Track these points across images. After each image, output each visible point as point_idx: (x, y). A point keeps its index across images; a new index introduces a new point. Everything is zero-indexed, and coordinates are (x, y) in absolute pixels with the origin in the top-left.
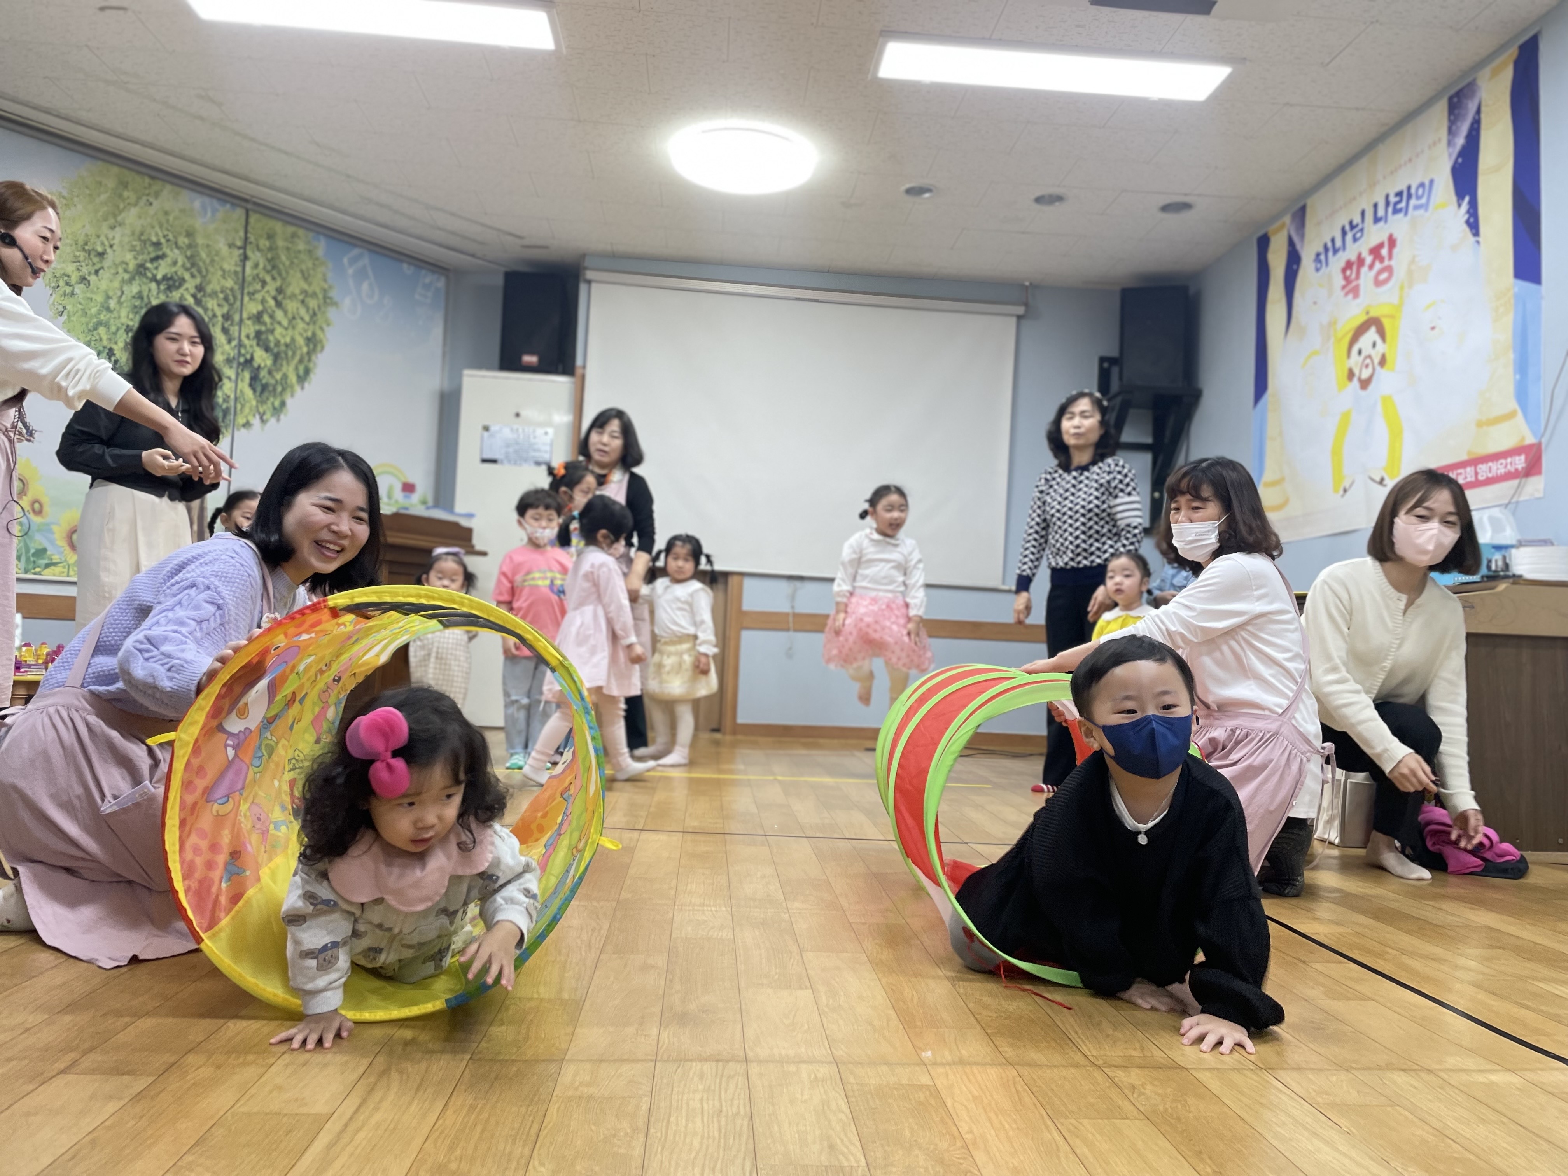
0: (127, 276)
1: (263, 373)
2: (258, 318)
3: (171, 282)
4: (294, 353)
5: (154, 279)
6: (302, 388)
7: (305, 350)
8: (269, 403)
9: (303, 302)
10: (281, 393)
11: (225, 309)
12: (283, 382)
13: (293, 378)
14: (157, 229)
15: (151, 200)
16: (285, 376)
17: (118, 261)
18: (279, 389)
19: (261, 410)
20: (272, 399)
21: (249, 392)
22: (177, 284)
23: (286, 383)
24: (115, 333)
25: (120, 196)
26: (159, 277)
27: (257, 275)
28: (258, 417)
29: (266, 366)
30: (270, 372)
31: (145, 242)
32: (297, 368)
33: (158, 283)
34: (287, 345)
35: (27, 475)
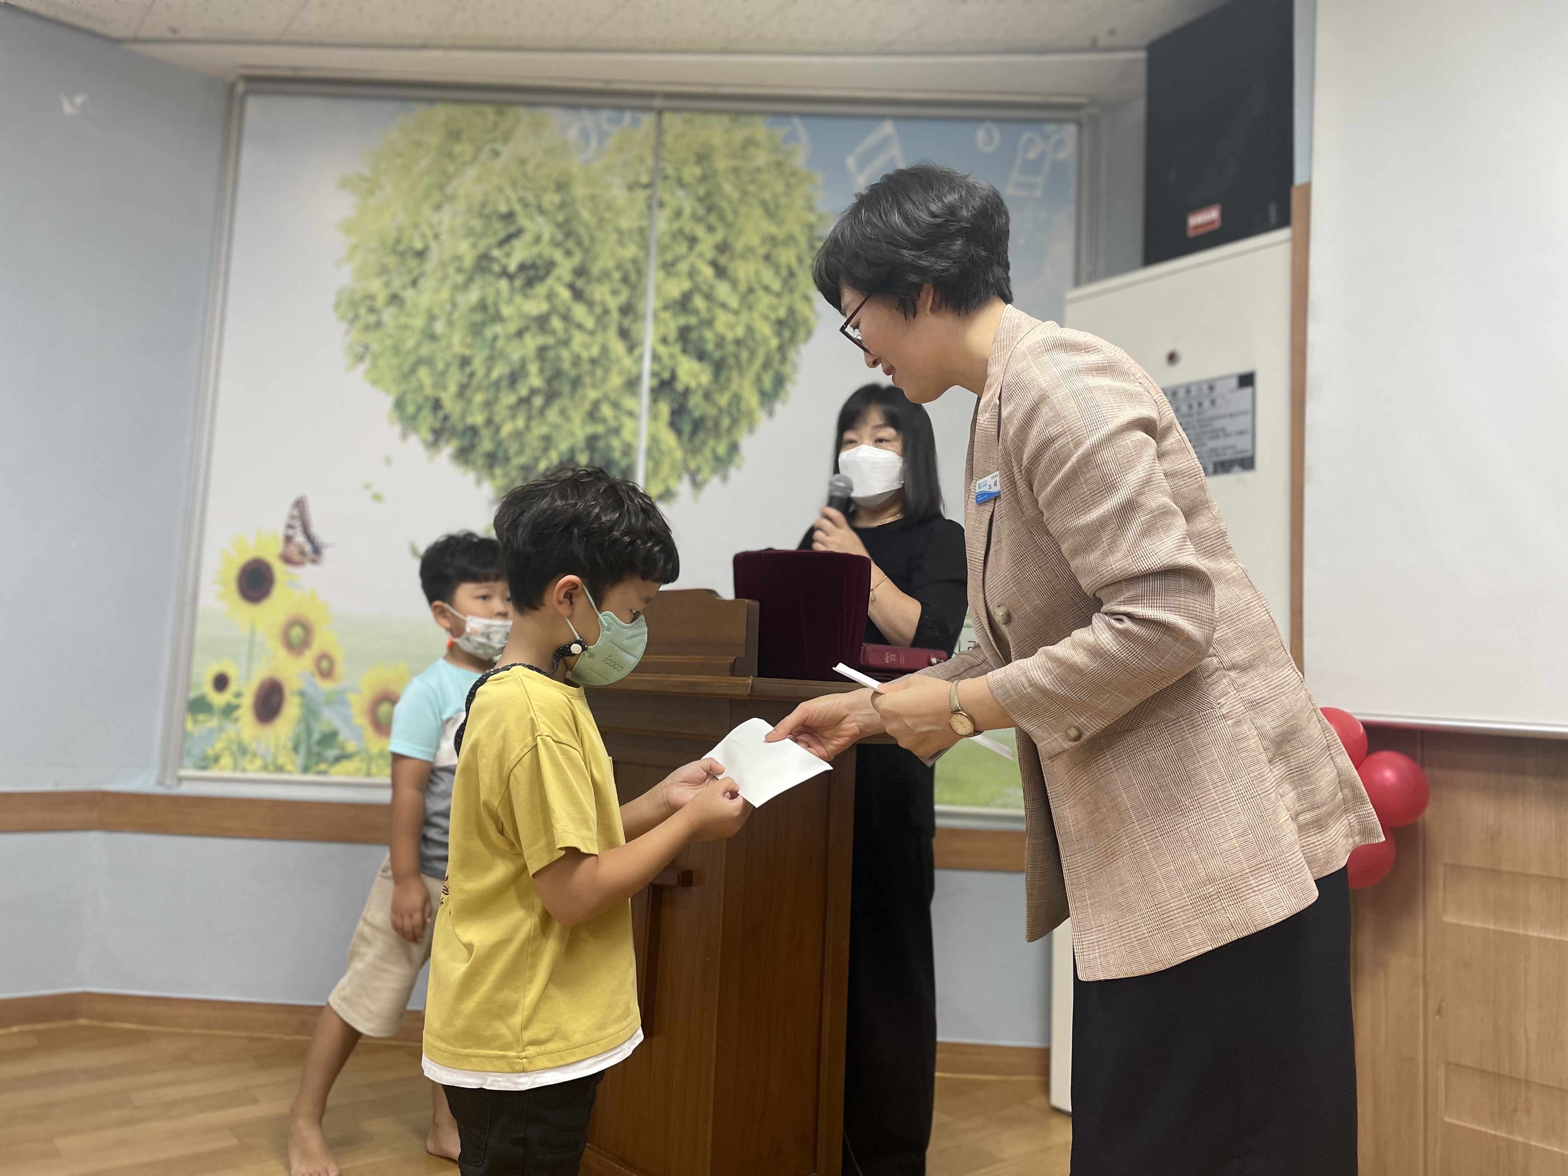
0: (460, 279)
1: (695, 401)
2: (683, 304)
3: (531, 273)
4: (753, 353)
5: (505, 273)
6: (771, 413)
7: (774, 343)
8: (707, 452)
9: (767, 258)
10: (730, 430)
11: (623, 297)
12: (734, 409)
13: (751, 399)
14: (509, 192)
15: (498, 146)
16: (737, 398)
17: (447, 256)
18: (726, 422)
19: (693, 465)
20: (711, 443)
21: (669, 438)
22: (542, 272)
23: (739, 410)
24: (443, 374)
25: (450, 155)
26: (513, 267)
27: (681, 231)
28: (686, 479)
29: (699, 385)
30: (707, 396)
31: (488, 217)
32: (759, 380)
33: (511, 277)
34: (738, 342)
35: (312, 615)
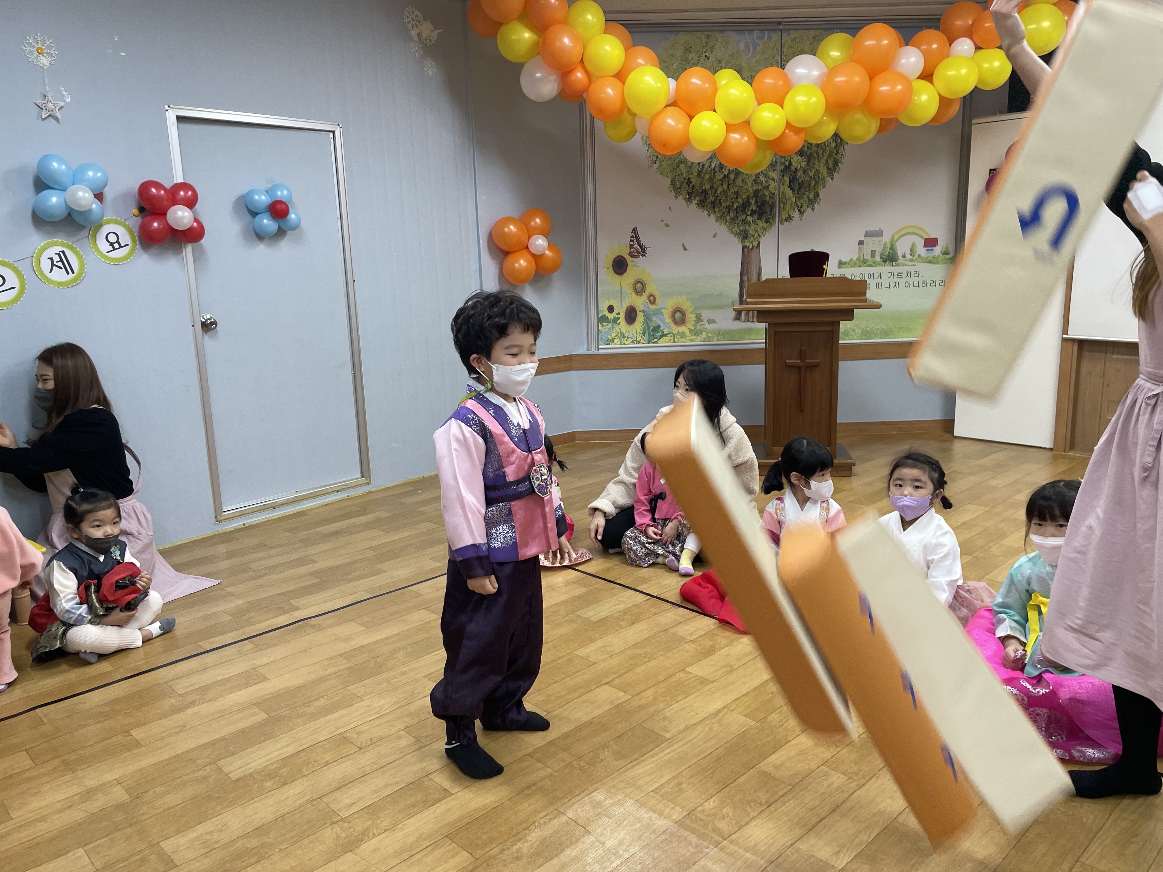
4: (824, 151)
8: (805, 198)
10: (815, 187)
13: (824, 172)
16: (817, 172)
18: (813, 183)
19: (799, 204)
20: (807, 193)
23: (818, 177)
29: (801, 167)
30: (805, 172)
35: (644, 278)
